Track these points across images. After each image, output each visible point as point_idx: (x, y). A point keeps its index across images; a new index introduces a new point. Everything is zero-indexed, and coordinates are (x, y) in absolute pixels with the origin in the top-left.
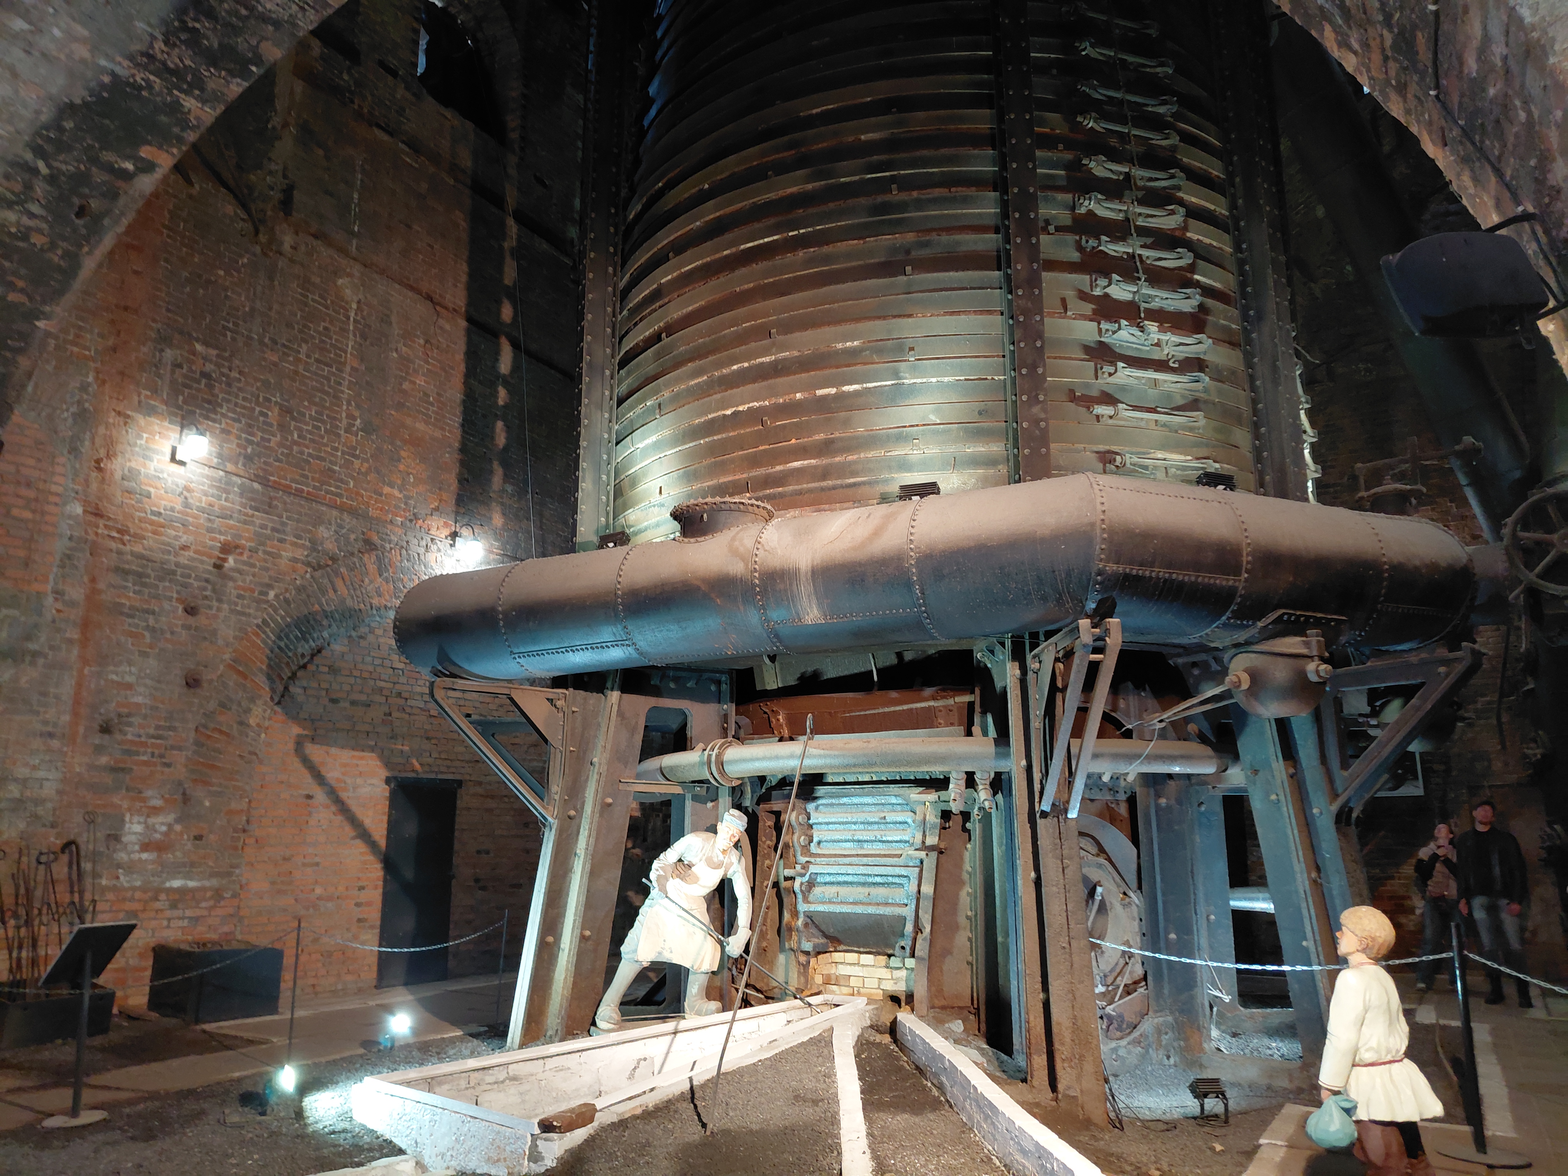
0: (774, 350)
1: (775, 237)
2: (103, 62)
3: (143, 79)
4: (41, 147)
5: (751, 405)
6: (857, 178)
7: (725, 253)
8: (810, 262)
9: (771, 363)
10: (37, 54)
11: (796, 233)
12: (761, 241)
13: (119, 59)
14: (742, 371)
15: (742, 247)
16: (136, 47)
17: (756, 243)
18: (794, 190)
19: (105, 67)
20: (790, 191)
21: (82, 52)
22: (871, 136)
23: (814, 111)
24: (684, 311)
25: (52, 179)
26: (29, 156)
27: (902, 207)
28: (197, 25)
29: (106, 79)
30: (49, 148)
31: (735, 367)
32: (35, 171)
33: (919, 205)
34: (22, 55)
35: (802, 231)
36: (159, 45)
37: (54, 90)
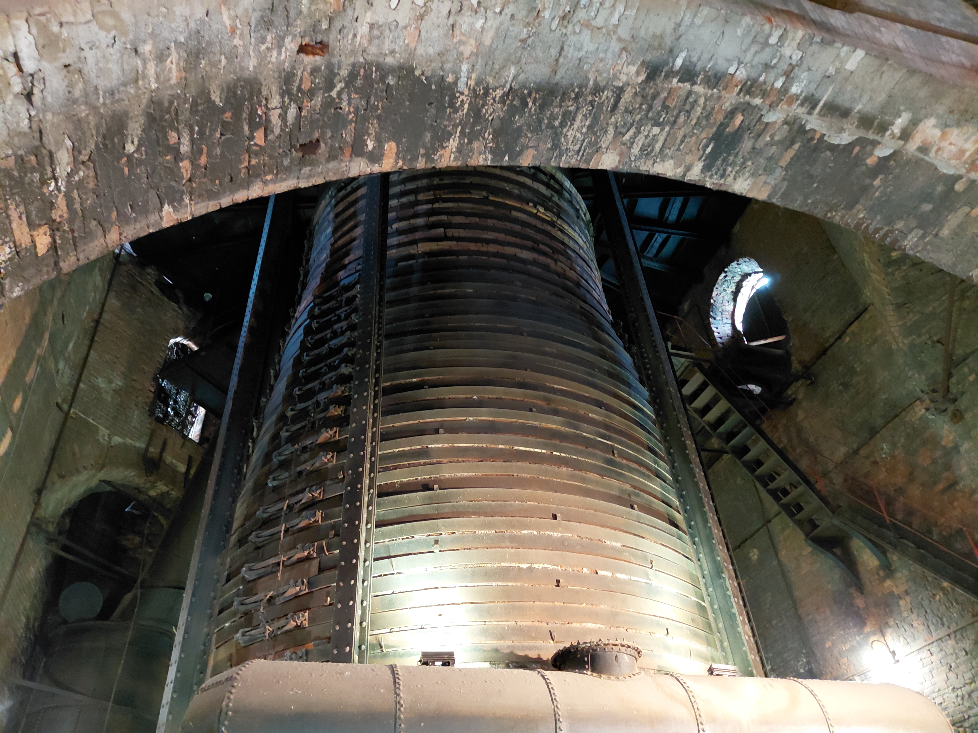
0: (561, 529)
1: (544, 451)
2: (465, 68)
3: (462, 101)
4: (358, 74)
5: (546, 566)
6: (592, 437)
7: (500, 446)
8: (572, 477)
9: (558, 538)
10: (451, 21)
11: (558, 454)
12: (532, 450)
13: (474, 76)
14: (531, 536)
15: (516, 448)
16: (490, 80)
17: (528, 449)
18: (554, 426)
19: (461, 70)
20: (550, 426)
21: (468, 49)
22: (594, 416)
23: (556, 386)
24: (459, 475)
25: (329, 103)
26: (344, 72)
27: (621, 467)
28: (530, 104)
29: (450, 79)
30: (359, 82)
31: (525, 532)
32: (330, 86)
33: (631, 470)
34: (445, 12)
35: (563, 455)
36: (499, 93)
37: (420, 51)
